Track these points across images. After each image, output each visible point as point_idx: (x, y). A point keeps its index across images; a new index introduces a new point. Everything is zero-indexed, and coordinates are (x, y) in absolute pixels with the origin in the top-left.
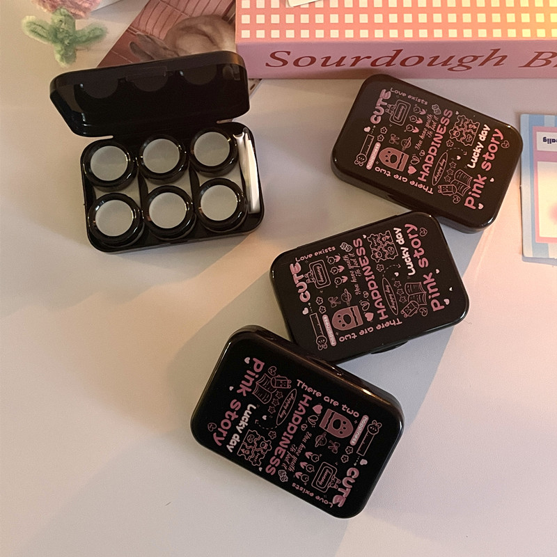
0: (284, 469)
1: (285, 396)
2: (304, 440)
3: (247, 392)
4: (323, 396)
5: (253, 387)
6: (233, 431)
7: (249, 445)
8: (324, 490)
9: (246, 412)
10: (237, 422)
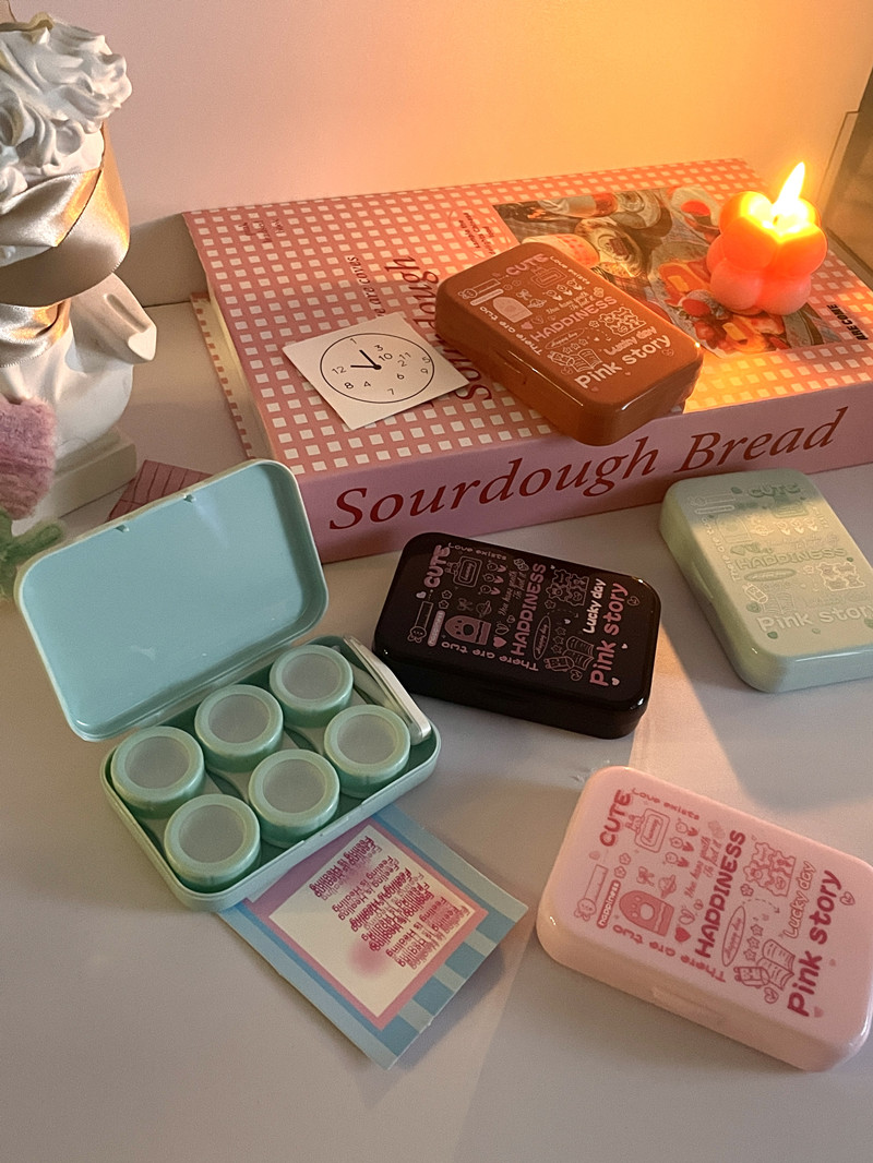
0: (523, 572)
1: (548, 649)
2: (506, 606)
3: (603, 646)
4: (497, 658)
5: (596, 653)
6: (605, 601)
7: (577, 590)
8: (463, 559)
9: (594, 624)
10: (602, 612)
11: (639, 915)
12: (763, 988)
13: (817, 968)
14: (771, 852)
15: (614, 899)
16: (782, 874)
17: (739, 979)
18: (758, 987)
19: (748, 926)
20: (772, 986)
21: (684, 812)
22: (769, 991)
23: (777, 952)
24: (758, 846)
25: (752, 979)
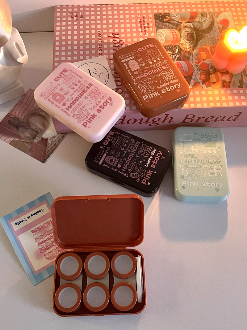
11: (56, 98)
12: (78, 120)
13: (95, 118)
14: (97, 90)
15: (51, 94)
16: (97, 95)
17: (73, 116)
18: (77, 119)
19: (82, 106)
20: (81, 119)
21: (80, 77)
22: (79, 120)
23: (87, 112)
24: (95, 88)
25: (77, 117)
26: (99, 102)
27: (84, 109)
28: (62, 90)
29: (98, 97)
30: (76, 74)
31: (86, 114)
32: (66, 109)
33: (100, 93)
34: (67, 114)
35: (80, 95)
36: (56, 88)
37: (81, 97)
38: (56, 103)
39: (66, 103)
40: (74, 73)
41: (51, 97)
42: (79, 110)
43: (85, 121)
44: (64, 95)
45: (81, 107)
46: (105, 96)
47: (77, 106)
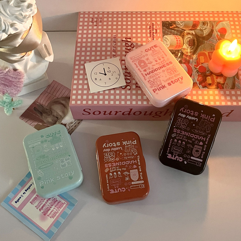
11: (141, 64)
12: (151, 85)
13: (164, 88)
14: (174, 68)
17: (148, 82)
20: (153, 86)
21: (165, 54)
26: (172, 78)
27: (158, 79)
28: (147, 59)
29: (173, 73)
30: (163, 51)
31: (159, 83)
32: (145, 74)
33: (176, 72)
34: (145, 78)
35: (160, 68)
36: (144, 56)
37: (159, 69)
38: (139, 67)
39: (147, 70)
40: (162, 50)
41: (138, 62)
42: (155, 78)
43: (156, 88)
44: (148, 64)
45: (157, 77)
46: (179, 74)
47: (153, 75)
